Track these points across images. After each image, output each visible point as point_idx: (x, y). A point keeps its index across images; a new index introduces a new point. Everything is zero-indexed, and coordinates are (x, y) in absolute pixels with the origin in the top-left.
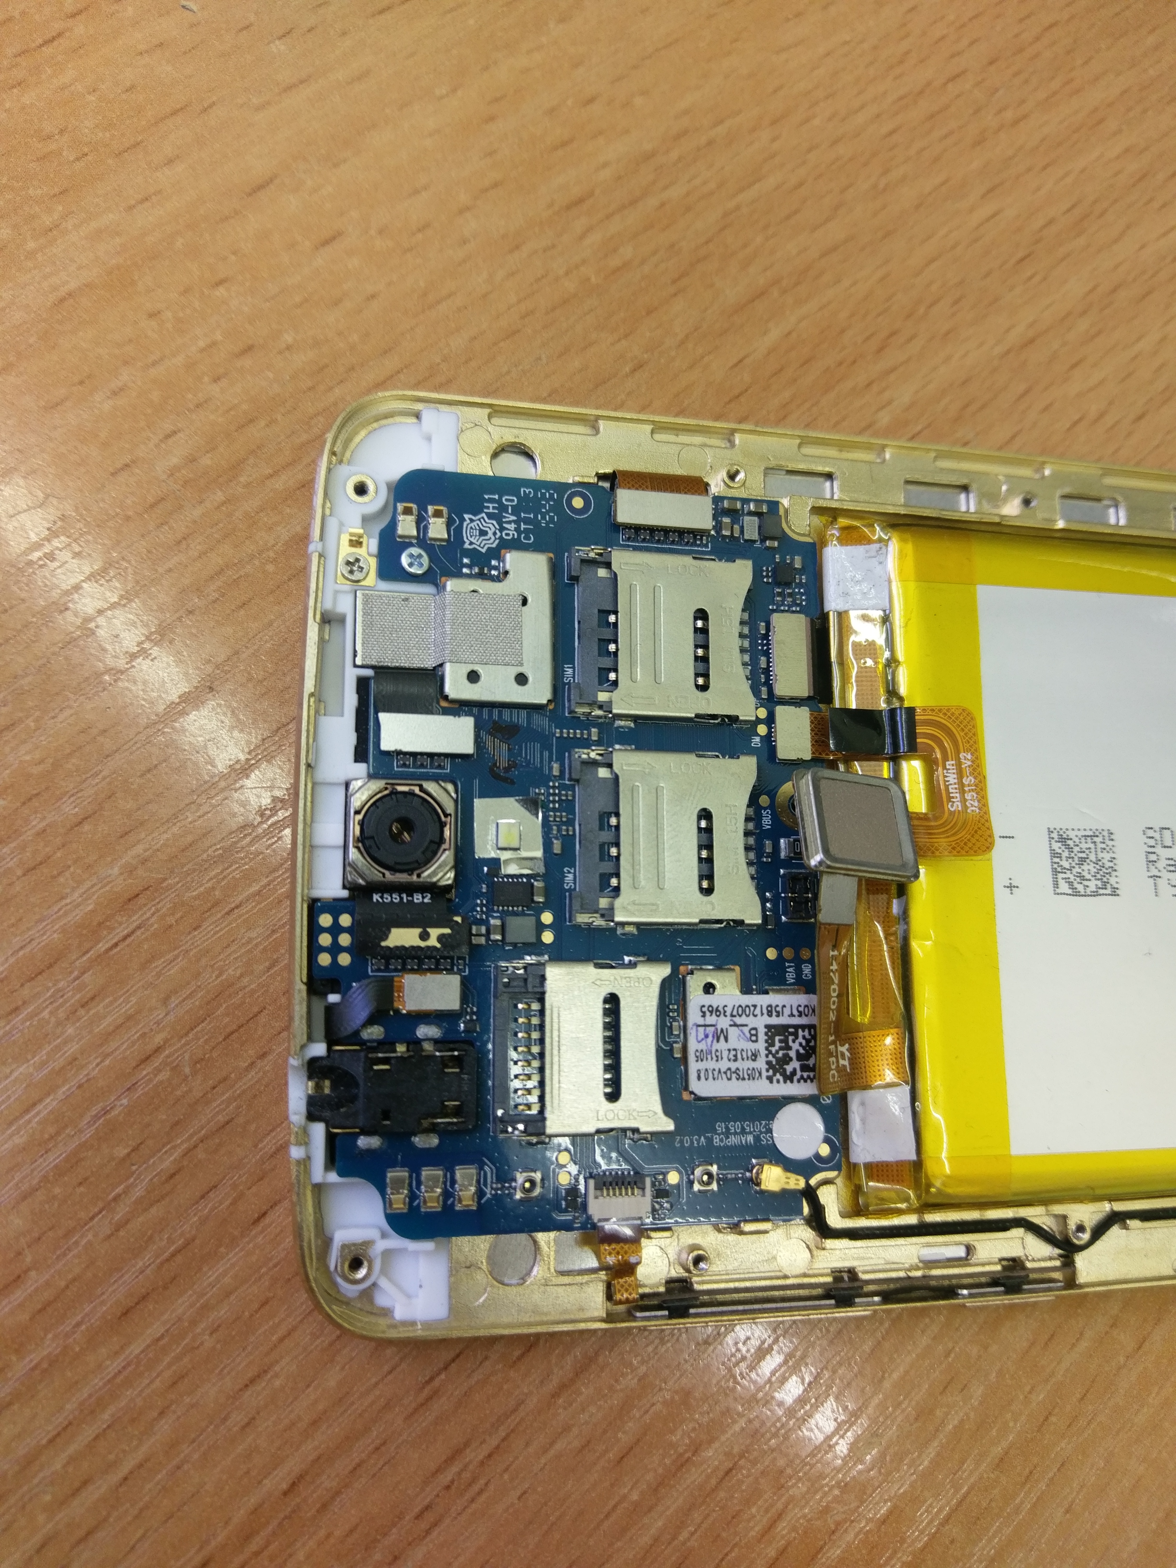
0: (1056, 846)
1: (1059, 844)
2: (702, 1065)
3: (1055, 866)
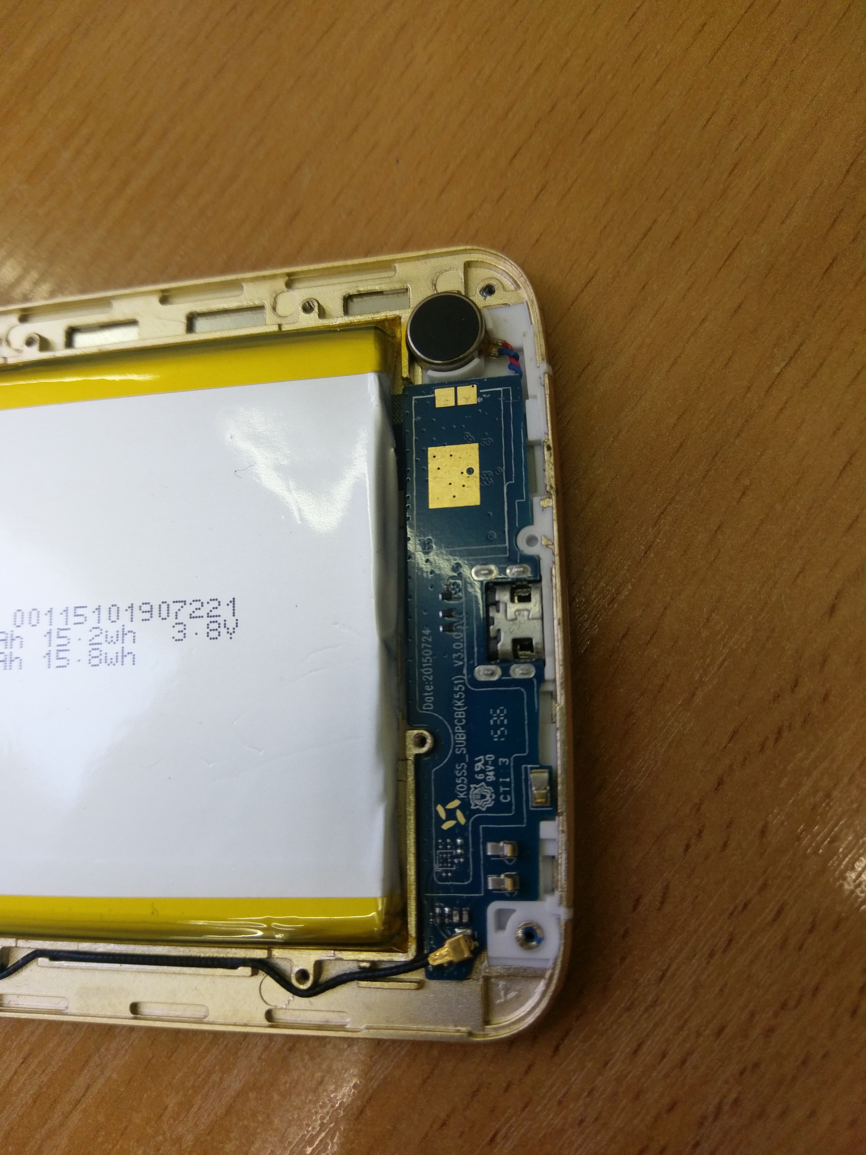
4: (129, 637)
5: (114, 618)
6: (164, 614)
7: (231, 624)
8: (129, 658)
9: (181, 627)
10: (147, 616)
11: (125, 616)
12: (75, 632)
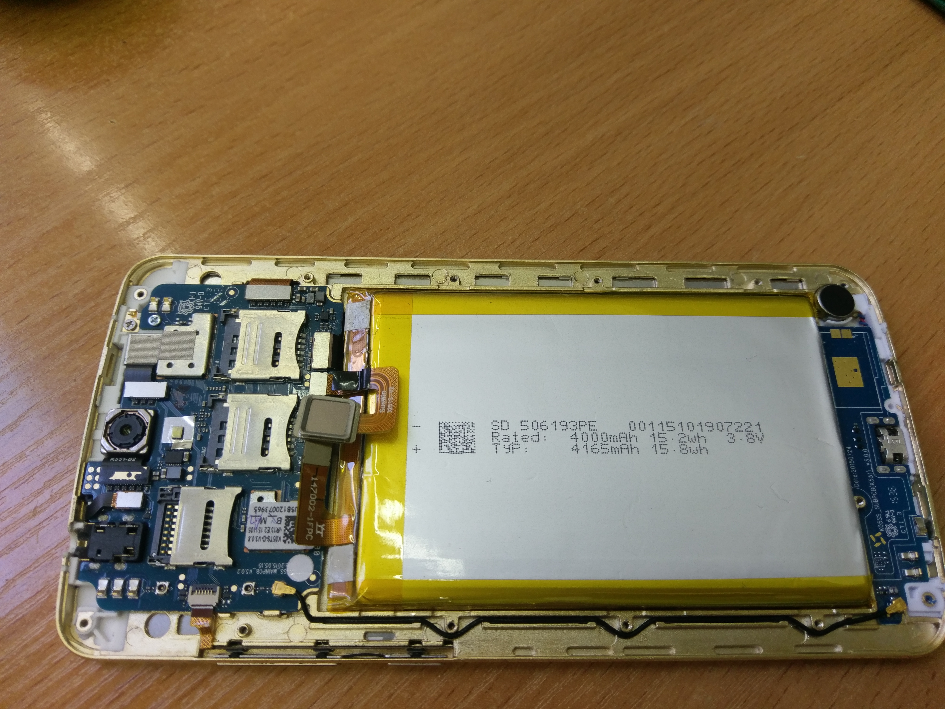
0: (442, 430)
1: (445, 429)
2: (251, 535)
3: (441, 439)
4: (702, 440)
5: (691, 428)
6: (720, 428)
7: (760, 435)
8: (705, 450)
9: (732, 436)
10: (711, 429)
11: (698, 429)
12: (669, 435)
